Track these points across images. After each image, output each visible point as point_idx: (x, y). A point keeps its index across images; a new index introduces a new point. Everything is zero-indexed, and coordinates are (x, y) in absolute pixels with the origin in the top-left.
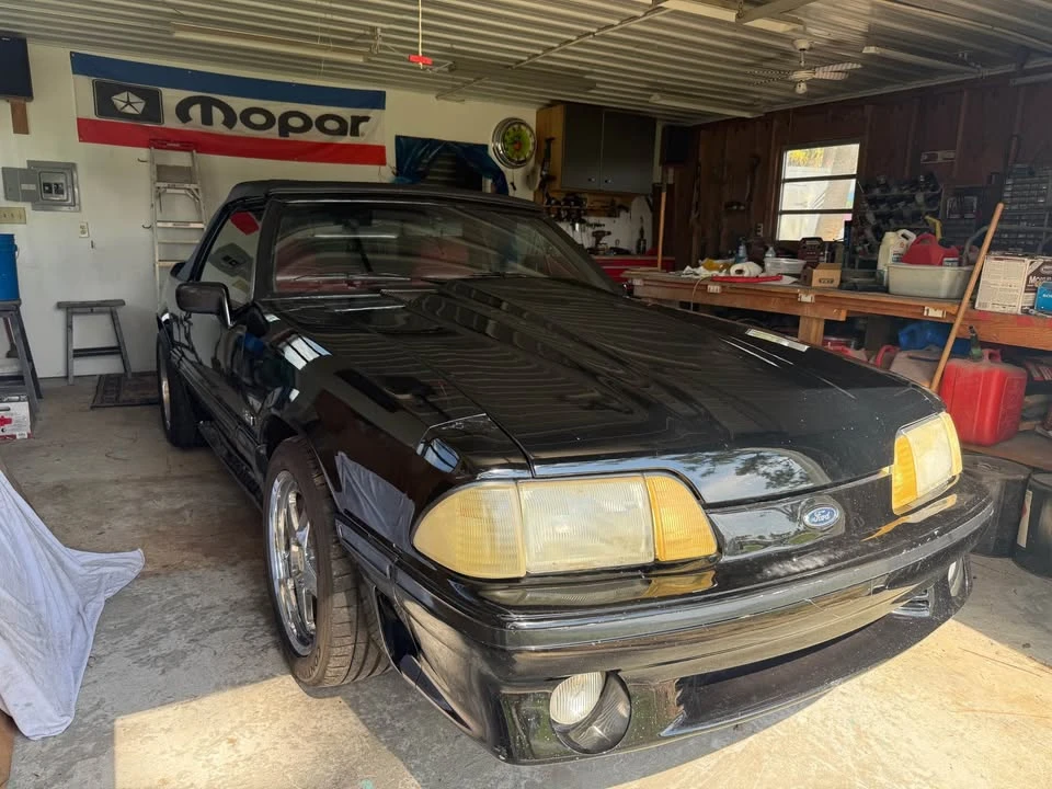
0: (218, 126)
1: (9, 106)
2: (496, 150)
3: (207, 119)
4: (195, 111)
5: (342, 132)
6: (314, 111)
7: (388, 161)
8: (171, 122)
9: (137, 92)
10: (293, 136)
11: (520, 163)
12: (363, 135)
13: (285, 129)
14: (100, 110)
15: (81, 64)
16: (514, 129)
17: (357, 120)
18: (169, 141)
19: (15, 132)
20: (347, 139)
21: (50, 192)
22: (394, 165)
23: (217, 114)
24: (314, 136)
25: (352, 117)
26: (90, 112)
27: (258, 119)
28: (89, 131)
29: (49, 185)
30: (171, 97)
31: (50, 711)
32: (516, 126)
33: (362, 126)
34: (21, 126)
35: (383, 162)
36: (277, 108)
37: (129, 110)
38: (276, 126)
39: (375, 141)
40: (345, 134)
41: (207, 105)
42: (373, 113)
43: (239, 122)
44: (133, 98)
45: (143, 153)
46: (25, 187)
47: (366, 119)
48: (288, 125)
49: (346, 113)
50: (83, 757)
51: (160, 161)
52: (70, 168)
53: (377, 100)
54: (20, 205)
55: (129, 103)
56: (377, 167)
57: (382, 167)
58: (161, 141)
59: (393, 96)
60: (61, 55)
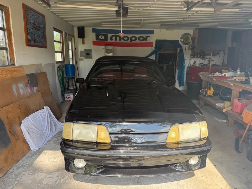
0: (118, 41)
1: (81, 39)
2: (181, 41)
3: (116, 39)
4: (114, 38)
5: (143, 40)
6: (137, 36)
7: (153, 46)
8: (109, 40)
9: (103, 35)
10: (133, 42)
11: (187, 44)
12: (148, 40)
13: (131, 40)
14: (97, 39)
15: (94, 30)
16: (186, 36)
17: (147, 37)
18: (108, 44)
19: (82, 44)
20: (145, 41)
21: (87, 55)
22: (155, 47)
23: (118, 38)
24: (137, 41)
25: (146, 37)
26: (95, 40)
27: (126, 39)
28: (95, 43)
29: (87, 54)
30: (109, 35)
31: (35, 147)
32: (186, 35)
33: (148, 38)
34: (83, 43)
35: (152, 46)
36: (130, 36)
37: (102, 39)
38: (129, 40)
39: (151, 41)
40: (144, 40)
41: (116, 36)
42: (151, 35)
43: (122, 39)
44: (102, 36)
45: (104, 47)
46: (83, 54)
47: (149, 36)
48: (132, 39)
49: (144, 36)
50: (36, 155)
51: (106, 48)
52: (91, 50)
53: (152, 32)
54: (83, 58)
55: (102, 37)
56: (151, 47)
57: (152, 47)
58: (107, 44)
59: (156, 31)
60: (90, 29)
